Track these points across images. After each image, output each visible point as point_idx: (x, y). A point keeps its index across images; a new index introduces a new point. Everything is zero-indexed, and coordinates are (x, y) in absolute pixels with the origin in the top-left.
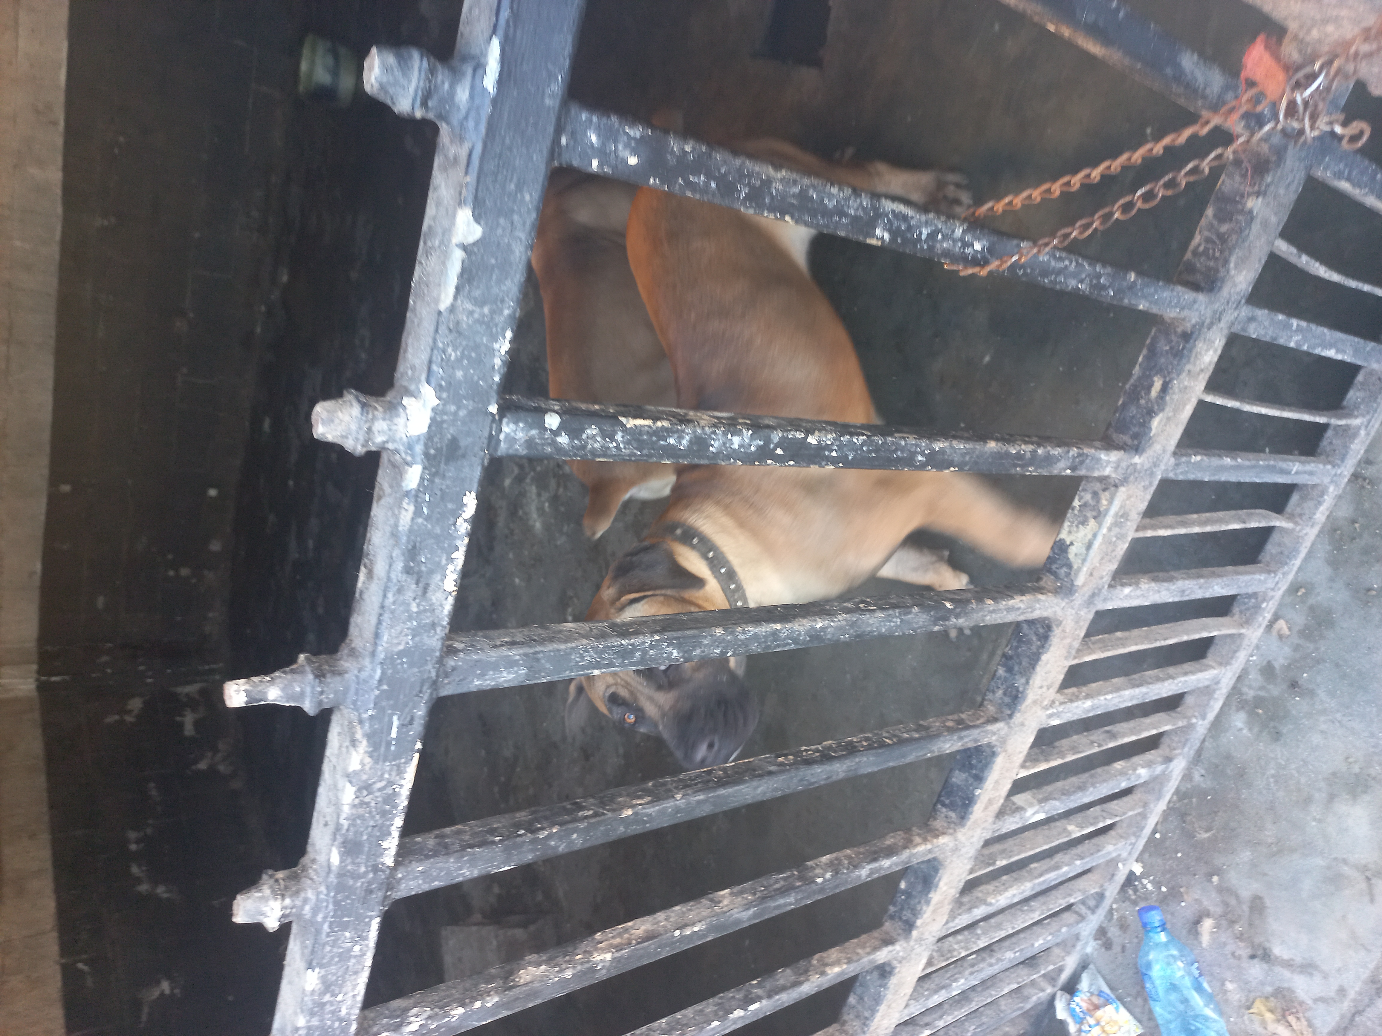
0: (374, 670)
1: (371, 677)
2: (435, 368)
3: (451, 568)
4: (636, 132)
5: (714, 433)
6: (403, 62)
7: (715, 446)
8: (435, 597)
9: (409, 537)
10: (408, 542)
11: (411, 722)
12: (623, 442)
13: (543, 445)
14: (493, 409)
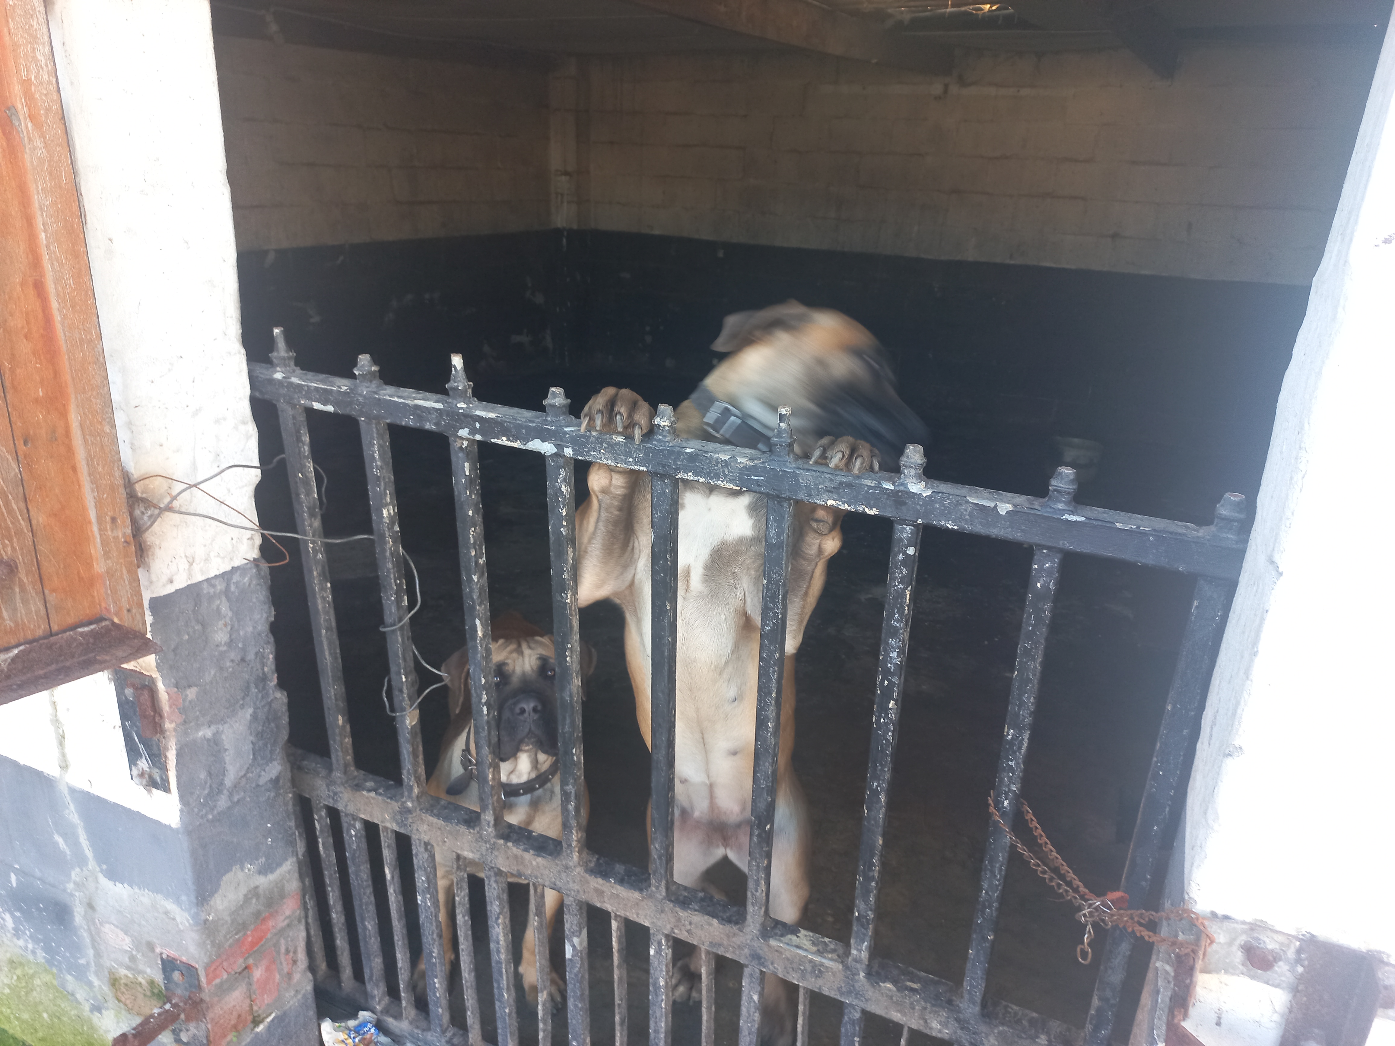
0: (791, 468)
1: (787, 467)
2: (940, 495)
3: (840, 503)
4: (1052, 586)
5: (900, 641)
6: (1072, 482)
7: (892, 642)
8: (825, 496)
9: (858, 484)
10: (856, 483)
11: (758, 485)
12: (898, 588)
13: (899, 547)
14: (920, 521)
